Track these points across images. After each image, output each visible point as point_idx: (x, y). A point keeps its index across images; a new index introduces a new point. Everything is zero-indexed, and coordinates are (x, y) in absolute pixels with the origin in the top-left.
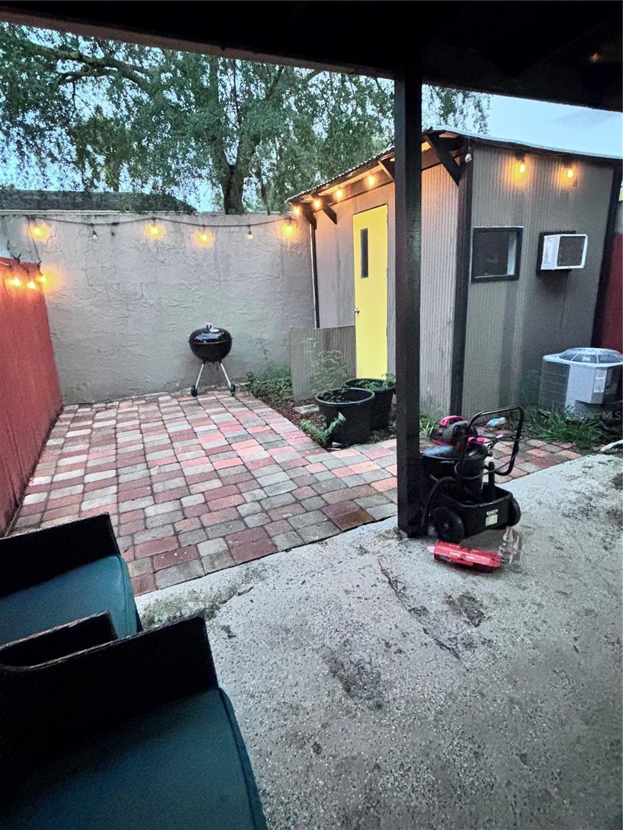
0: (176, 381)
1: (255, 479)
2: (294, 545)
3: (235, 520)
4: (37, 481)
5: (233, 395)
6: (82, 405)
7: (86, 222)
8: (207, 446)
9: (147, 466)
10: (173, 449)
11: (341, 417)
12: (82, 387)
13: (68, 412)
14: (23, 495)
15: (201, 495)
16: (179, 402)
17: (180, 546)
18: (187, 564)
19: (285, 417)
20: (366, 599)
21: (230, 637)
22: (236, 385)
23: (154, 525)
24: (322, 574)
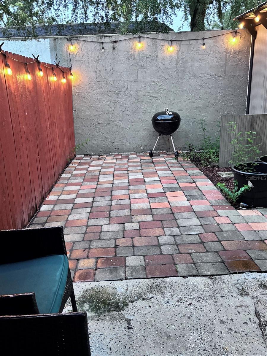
0: (142, 146)
1: (176, 220)
2: (190, 274)
3: (155, 246)
4: (51, 197)
5: (176, 159)
6: (86, 155)
7: (99, 41)
8: (150, 191)
9: (111, 198)
10: (129, 190)
11: (250, 184)
12: (85, 144)
13: (78, 159)
14: (41, 204)
15: (138, 223)
16: (141, 159)
17: (116, 255)
18: (116, 270)
19: (209, 178)
20: (236, 332)
21: (129, 328)
22: (179, 152)
23: (105, 238)
24: (206, 302)
